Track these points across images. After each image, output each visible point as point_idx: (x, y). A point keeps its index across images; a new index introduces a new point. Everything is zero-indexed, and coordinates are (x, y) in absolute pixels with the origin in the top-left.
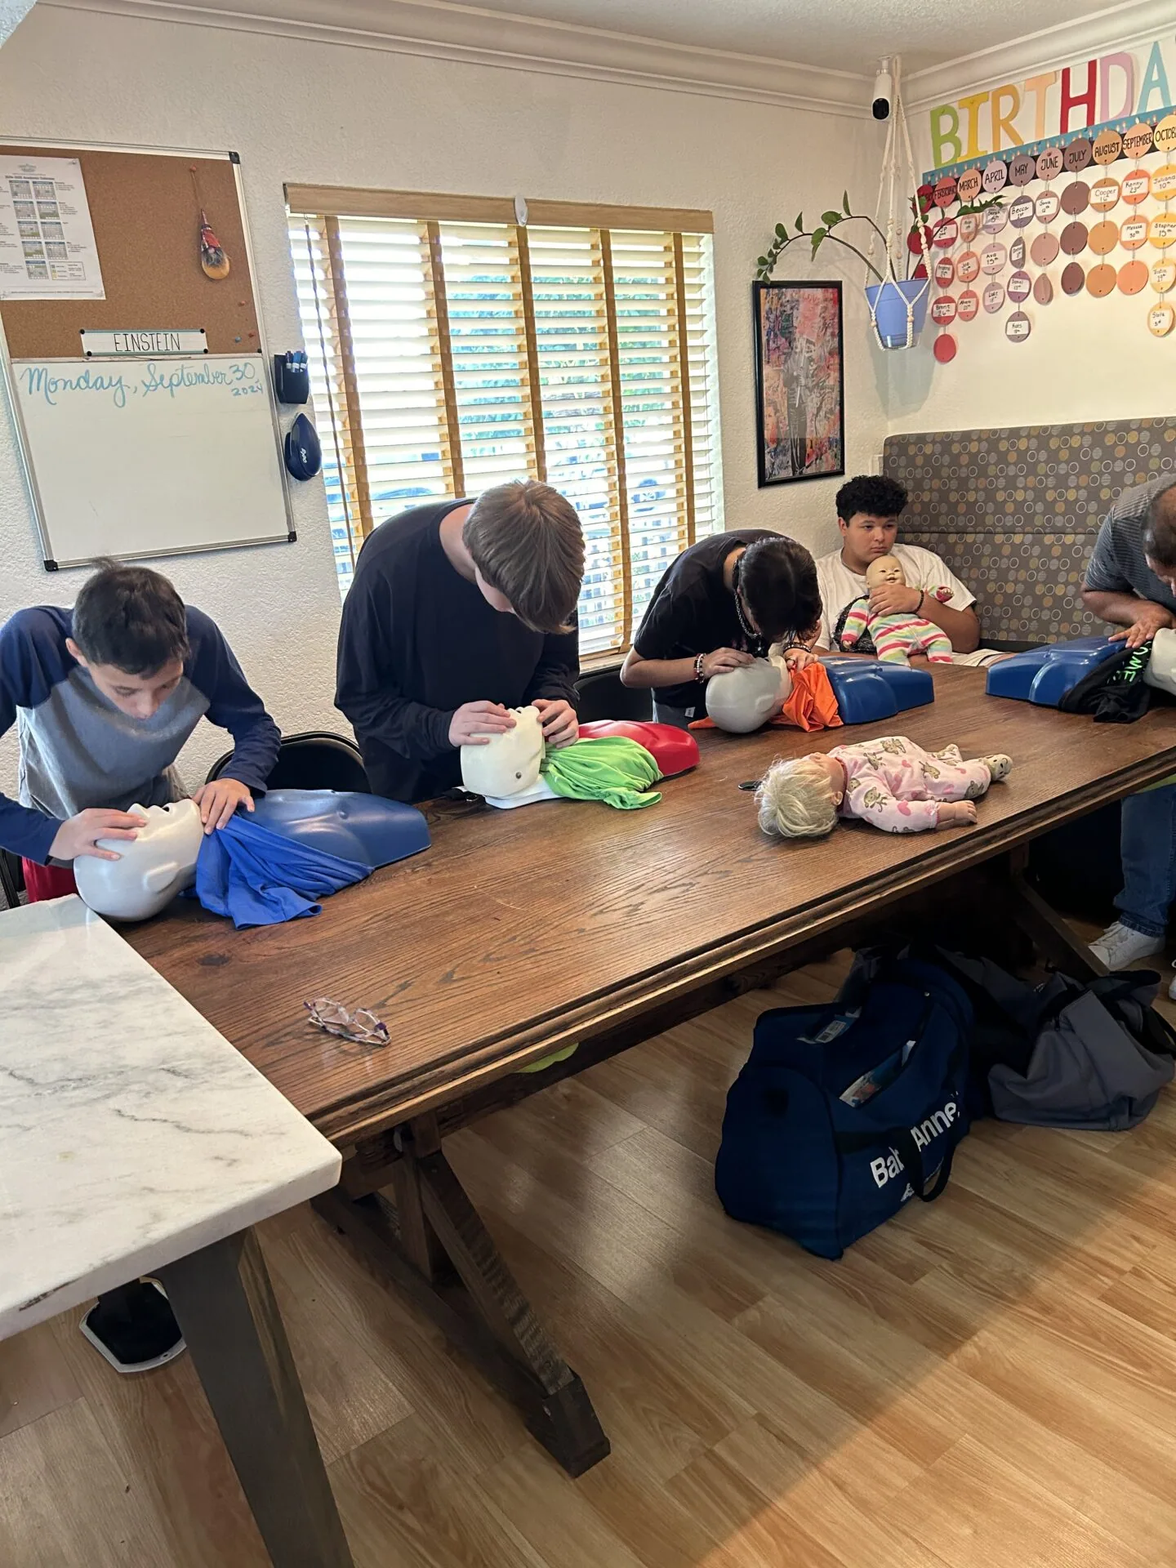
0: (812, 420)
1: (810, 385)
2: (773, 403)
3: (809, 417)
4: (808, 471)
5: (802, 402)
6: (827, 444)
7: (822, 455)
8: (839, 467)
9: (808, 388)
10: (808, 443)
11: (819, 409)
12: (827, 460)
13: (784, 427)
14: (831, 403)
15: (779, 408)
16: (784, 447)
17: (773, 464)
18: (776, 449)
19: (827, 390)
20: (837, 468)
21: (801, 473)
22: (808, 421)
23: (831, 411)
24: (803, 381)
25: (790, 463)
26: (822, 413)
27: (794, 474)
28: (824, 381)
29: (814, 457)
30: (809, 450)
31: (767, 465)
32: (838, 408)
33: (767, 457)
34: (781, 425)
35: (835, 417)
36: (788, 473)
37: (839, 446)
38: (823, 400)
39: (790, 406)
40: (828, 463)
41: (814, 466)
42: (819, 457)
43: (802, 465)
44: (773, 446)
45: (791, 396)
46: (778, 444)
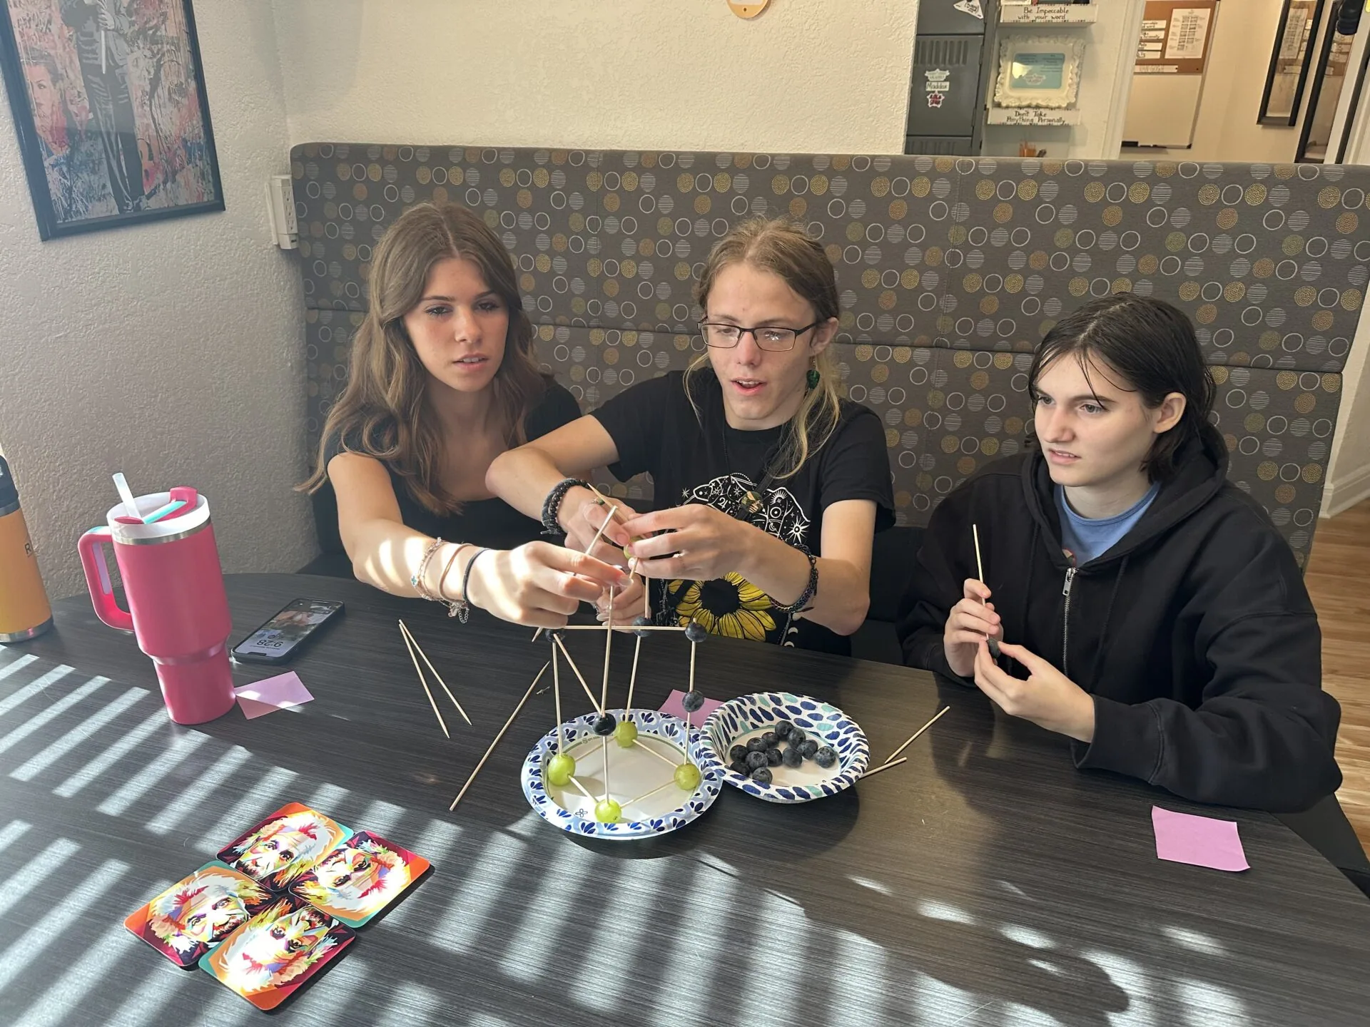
0: (143, 104)
1: (127, 30)
2: (41, 57)
3: (136, 95)
4: (153, 204)
5: (113, 66)
6: (181, 152)
7: (175, 173)
8: (212, 198)
9: (124, 36)
10: (142, 148)
11: (155, 82)
12: (187, 184)
13: (82, 112)
14: (176, 72)
15: (61, 71)
16: (89, 155)
17: (70, 190)
18: (69, 159)
19: (166, 47)
20: (208, 198)
21: (137, 208)
22: (135, 105)
23: (180, 90)
24: (109, 19)
25: (109, 189)
26: (162, 92)
27: (121, 210)
28: (157, 28)
29: (160, 177)
30: (146, 164)
31: (55, 190)
32: (193, 85)
33: (53, 177)
34: (73, 108)
35: (190, 101)
36: (108, 208)
37: (207, 158)
38: (159, 67)
39: (89, 70)
40: (188, 188)
41: (162, 193)
42: (171, 176)
43: (137, 192)
44: (60, 153)
45: (85, 48)
46: (74, 148)
